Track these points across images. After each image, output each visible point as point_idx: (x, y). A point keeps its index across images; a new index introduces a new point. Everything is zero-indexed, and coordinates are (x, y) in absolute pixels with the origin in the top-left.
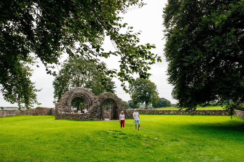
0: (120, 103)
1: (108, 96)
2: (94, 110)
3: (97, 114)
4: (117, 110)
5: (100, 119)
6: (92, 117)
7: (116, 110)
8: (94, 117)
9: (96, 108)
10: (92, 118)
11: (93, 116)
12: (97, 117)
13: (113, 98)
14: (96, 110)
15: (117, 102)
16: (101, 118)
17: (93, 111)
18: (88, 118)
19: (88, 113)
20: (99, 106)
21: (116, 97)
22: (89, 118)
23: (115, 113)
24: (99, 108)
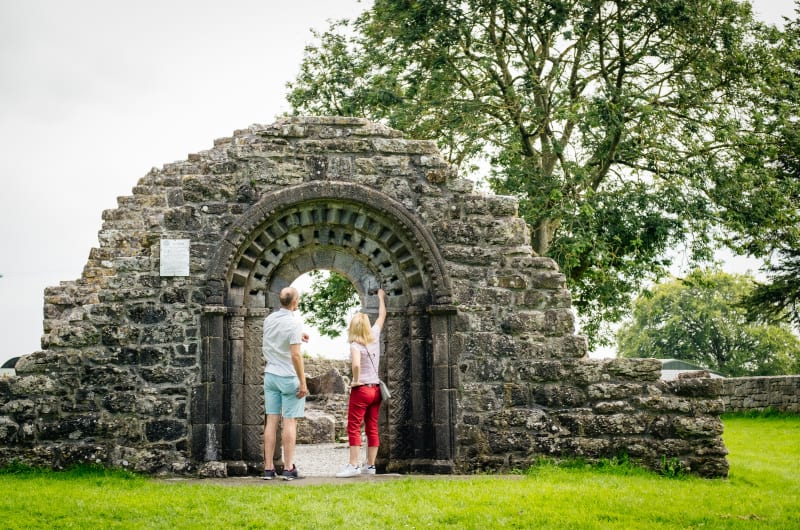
0: (488, 251)
1: (318, 169)
2: (109, 342)
3: (149, 397)
4: (440, 345)
5: (199, 456)
6: (90, 430)
7: (427, 349)
8: (105, 432)
9: (137, 315)
10: (77, 442)
11: (104, 418)
12: (156, 431)
13: (387, 189)
14: (133, 336)
15: (446, 235)
16: (210, 450)
17: (100, 351)
18: (26, 442)
19: (27, 380)
20: (180, 296)
21: (437, 181)
22: (48, 435)
23: (416, 385)
24: (180, 317)
